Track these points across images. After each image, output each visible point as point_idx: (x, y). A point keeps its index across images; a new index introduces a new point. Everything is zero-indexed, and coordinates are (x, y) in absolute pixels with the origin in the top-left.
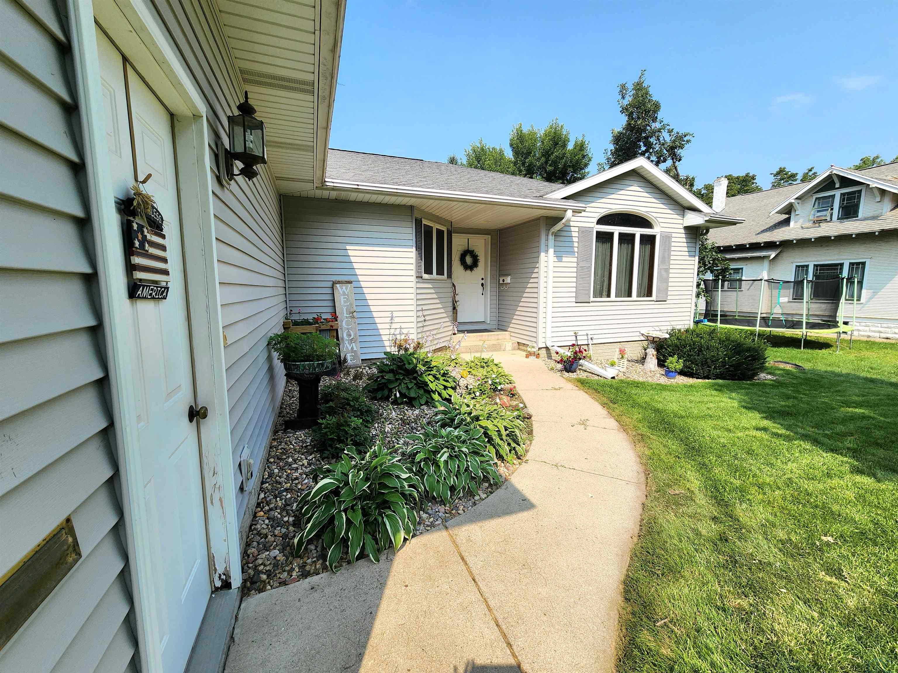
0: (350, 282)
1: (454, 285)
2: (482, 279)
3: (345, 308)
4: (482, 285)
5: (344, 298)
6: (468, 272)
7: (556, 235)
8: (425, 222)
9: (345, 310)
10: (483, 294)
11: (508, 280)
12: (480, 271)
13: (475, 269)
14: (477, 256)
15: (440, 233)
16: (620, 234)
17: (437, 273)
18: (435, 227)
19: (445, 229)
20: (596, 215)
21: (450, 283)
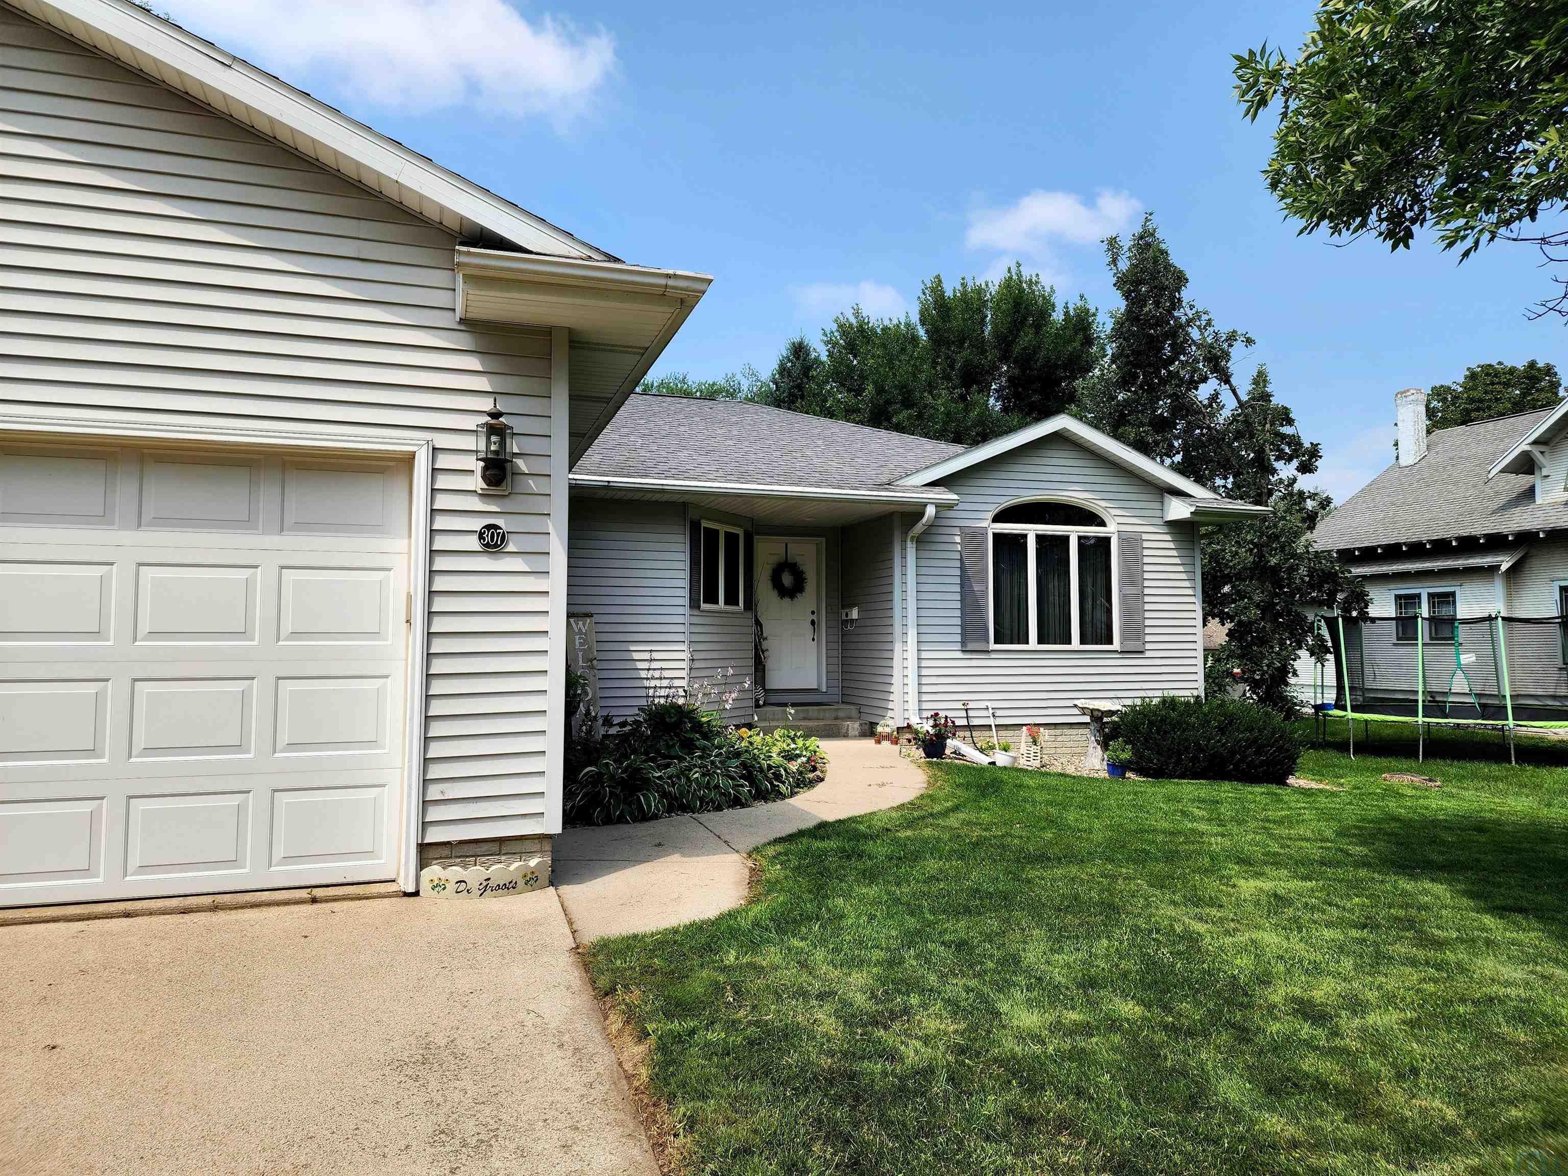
0: (590, 615)
1: (758, 623)
2: (813, 613)
3: (580, 654)
4: (813, 623)
5: (580, 638)
6: (787, 600)
7: (922, 541)
8: (705, 524)
9: (580, 656)
10: (813, 640)
11: (855, 614)
12: (808, 600)
13: (798, 595)
14: (802, 573)
15: (731, 539)
16: (1038, 536)
17: (726, 602)
18: (722, 531)
19: (741, 532)
20: (991, 507)
21: (751, 619)
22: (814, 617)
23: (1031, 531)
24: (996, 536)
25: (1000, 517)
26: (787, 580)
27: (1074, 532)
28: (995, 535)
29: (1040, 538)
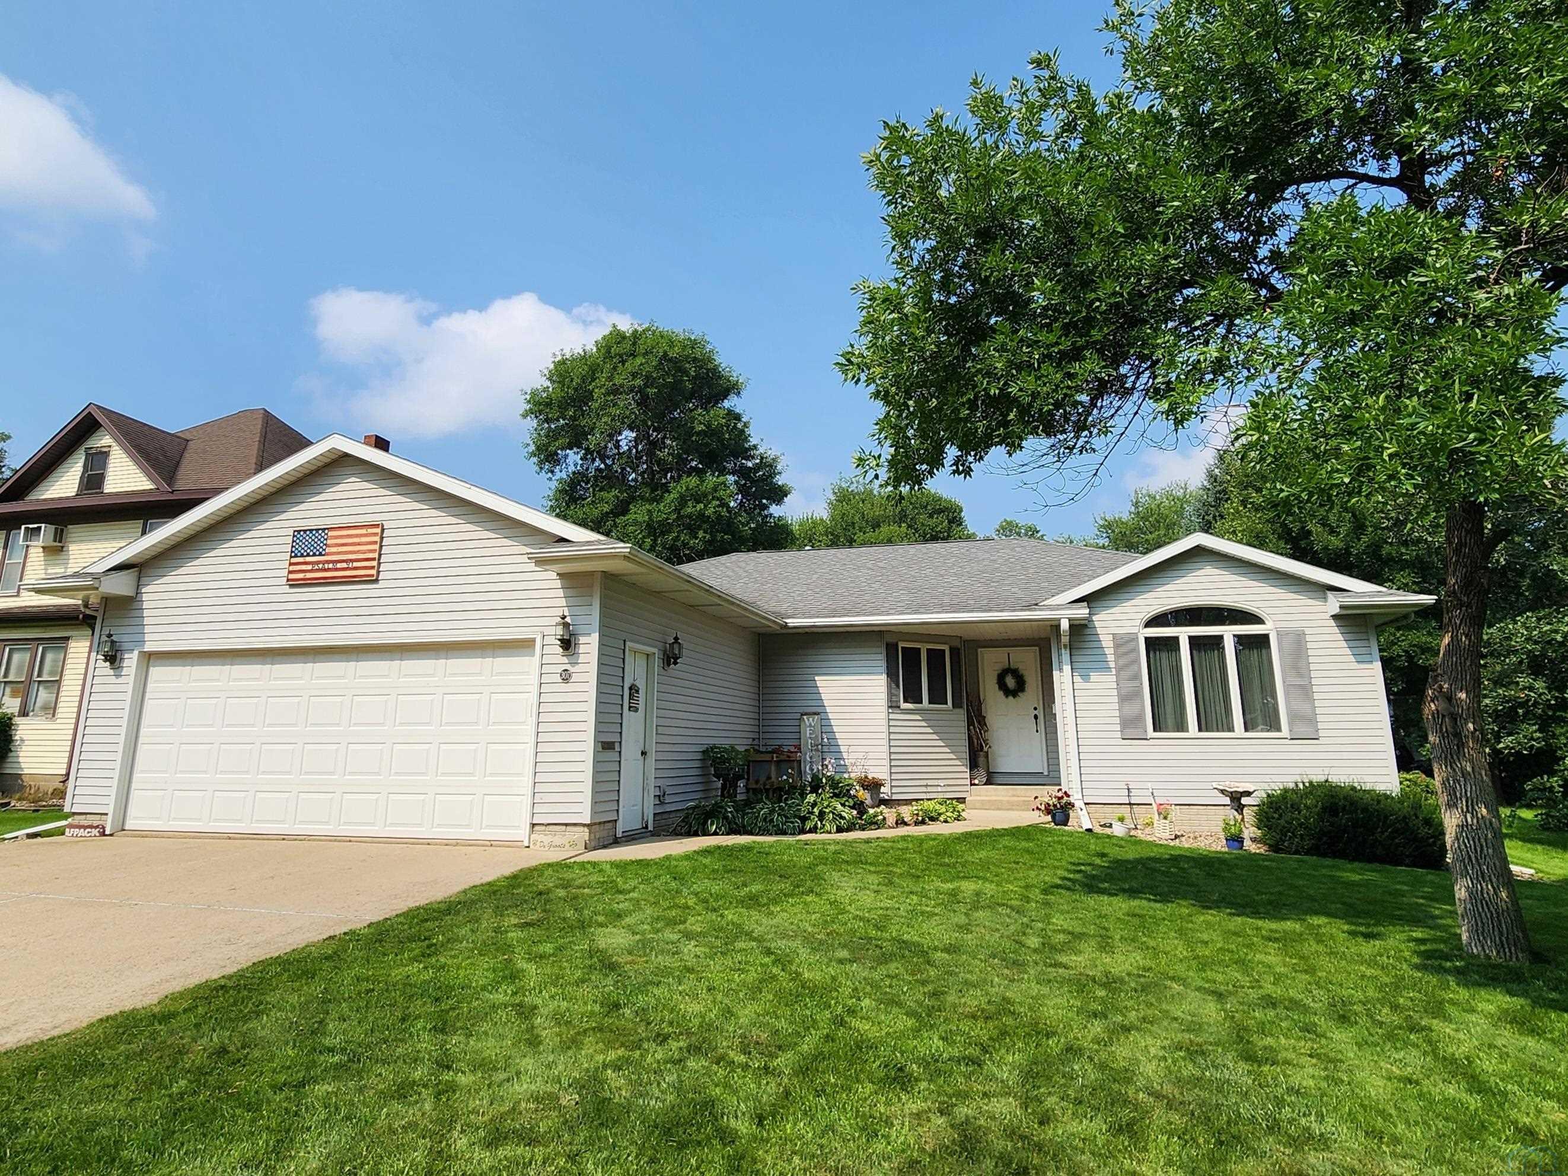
0: (817, 714)
2: (1036, 709)
4: (1035, 717)
5: (810, 730)
6: (1012, 698)
8: (904, 644)
10: (1037, 731)
12: (1030, 698)
13: (1021, 694)
14: (1022, 676)
15: (936, 655)
16: (1190, 637)
17: (930, 703)
18: (924, 648)
19: (946, 648)
20: (1141, 616)
21: (961, 715)
22: (1036, 712)
23: (1183, 633)
24: (1148, 640)
25: (1149, 624)
26: (1010, 682)
27: (1228, 632)
28: (1146, 639)
29: (1191, 639)
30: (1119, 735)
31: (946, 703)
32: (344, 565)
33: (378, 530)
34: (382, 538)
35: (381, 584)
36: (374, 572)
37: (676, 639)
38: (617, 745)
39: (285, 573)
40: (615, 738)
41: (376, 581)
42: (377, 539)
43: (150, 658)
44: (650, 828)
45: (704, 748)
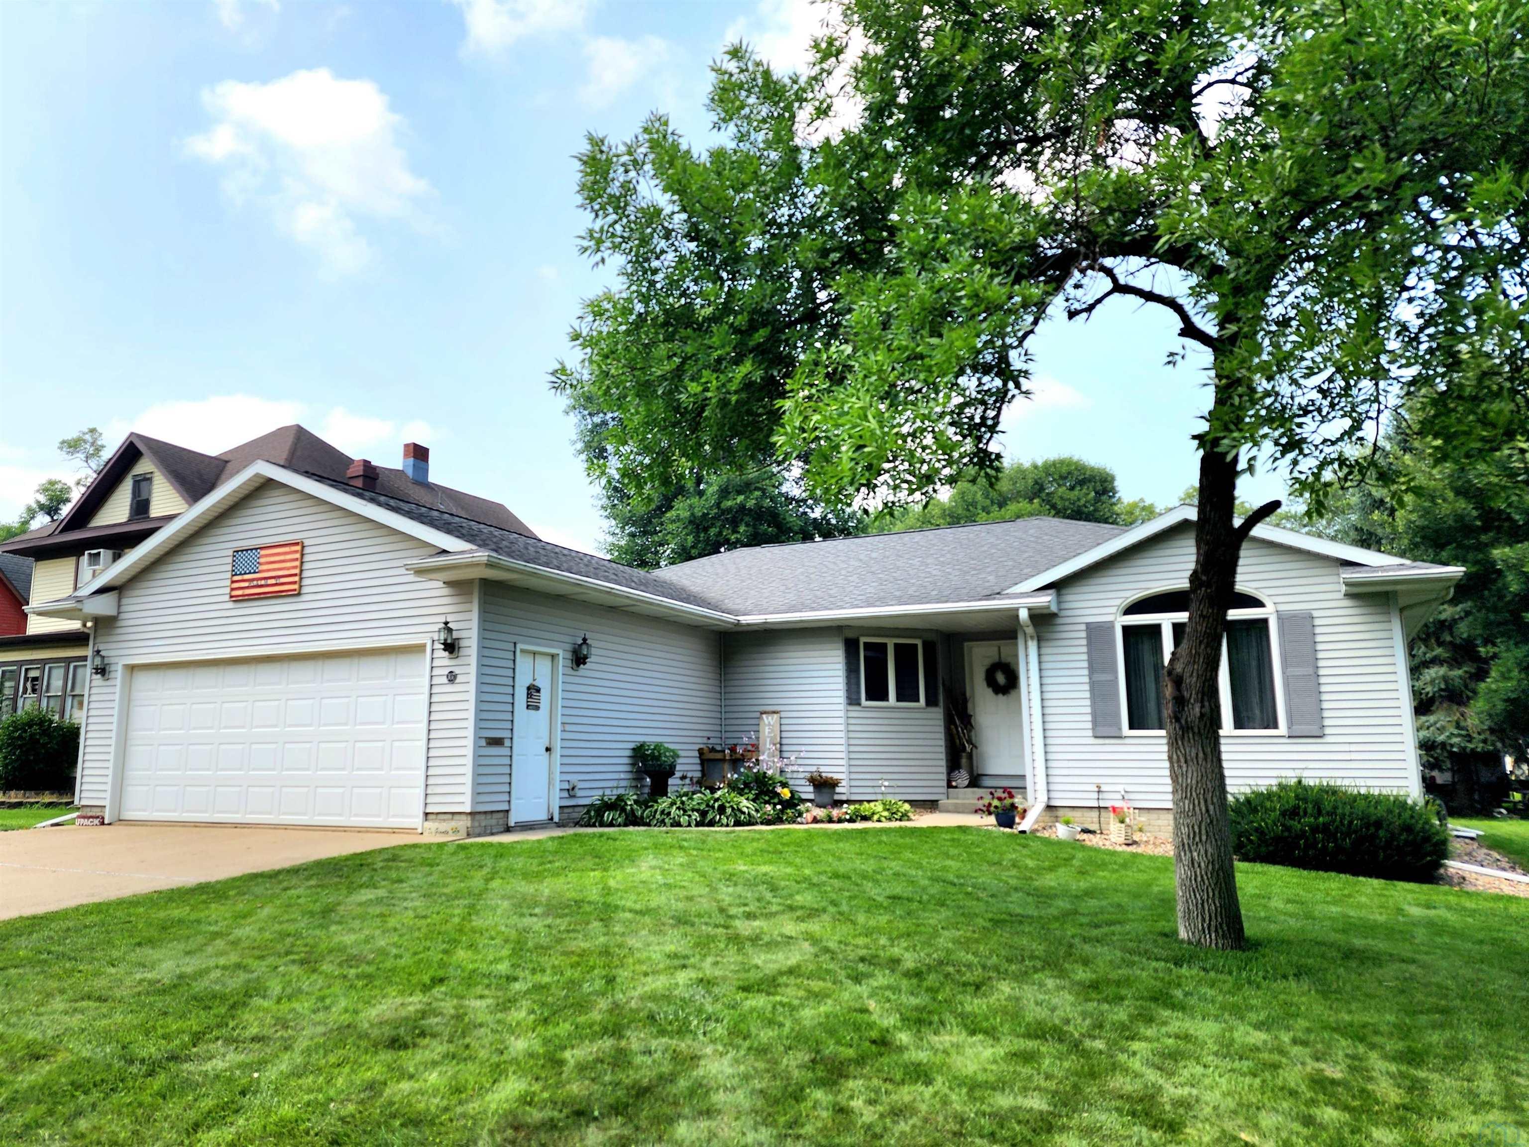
0: (776, 712)
6: (1001, 696)
8: (866, 640)
9: (768, 741)
13: (1011, 691)
14: (1014, 671)
16: (1174, 625)
17: (898, 700)
18: (891, 643)
19: (919, 642)
20: (1118, 602)
21: (937, 715)
23: (1166, 620)
24: (1126, 630)
25: (1127, 611)
26: (1001, 678)
28: (1124, 628)
30: (1090, 733)
31: (918, 700)
32: (273, 581)
33: (298, 548)
34: (302, 555)
35: (304, 598)
36: (296, 587)
37: (585, 640)
38: (507, 743)
39: (228, 590)
40: (507, 734)
41: (299, 594)
42: (298, 556)
43: (132, 669)
44: (556, 819)
45: (632, 745)
